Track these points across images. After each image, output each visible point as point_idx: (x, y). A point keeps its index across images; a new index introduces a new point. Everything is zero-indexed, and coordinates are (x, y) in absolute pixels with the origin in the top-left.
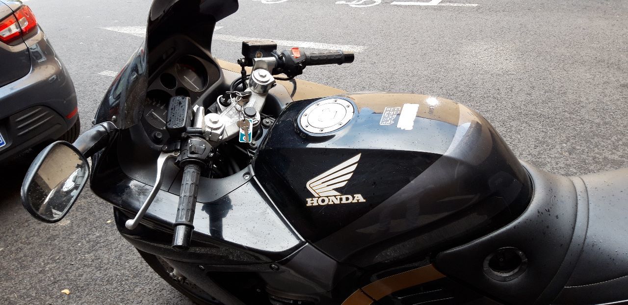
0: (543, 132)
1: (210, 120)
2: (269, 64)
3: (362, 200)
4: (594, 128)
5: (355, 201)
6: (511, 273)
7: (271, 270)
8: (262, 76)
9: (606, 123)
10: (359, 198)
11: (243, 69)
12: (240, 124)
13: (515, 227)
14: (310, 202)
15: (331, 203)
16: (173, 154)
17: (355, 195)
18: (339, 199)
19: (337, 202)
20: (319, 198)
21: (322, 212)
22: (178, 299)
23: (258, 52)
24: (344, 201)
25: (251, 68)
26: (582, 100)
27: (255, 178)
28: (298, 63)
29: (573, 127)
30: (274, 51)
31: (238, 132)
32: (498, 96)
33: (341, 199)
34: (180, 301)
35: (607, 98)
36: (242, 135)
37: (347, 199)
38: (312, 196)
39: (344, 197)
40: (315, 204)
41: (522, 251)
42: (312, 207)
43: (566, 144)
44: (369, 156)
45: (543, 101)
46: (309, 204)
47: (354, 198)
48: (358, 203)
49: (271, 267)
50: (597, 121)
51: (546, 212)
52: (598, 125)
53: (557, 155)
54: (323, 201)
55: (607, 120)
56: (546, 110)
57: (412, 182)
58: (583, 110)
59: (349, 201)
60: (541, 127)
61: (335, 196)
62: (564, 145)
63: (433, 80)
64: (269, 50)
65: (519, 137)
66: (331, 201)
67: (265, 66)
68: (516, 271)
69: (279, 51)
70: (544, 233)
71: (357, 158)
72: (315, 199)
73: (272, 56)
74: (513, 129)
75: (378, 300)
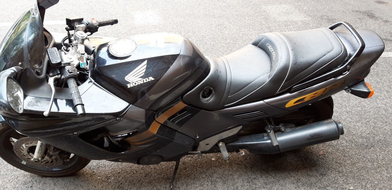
1: (68, 58)
2: (82, 28)
3: (153, 79)
5: (150, 80)
6: (209, 97)
7: (117, 121)
8: (81, 34)
10: (151, 78)
11: (69, 32)
12: (79, 59)
14: (129, 86)
15: (139, 84)
16: (56, 76)
17: (149, 78)
18: (142, 81)
19: (142, 82)
20: (133, 83)
21: (136, 88)
22: (31, 179)
23: (76, 23)
24: (145, 81)
25: (74, 31)
27: (95, 83)
28: (96, 26)
30: (83, 21)
31: (79, 63)
33: (143, 81)
34: (33, 179)
36: (82, 64)
37: (146, 80)
38: (129, 83)
39: (145, 80)
40: (132, 86)
41: (212, 87)
42: (131, 88)
44: (150, 60)
46: (129, 87)
47: (149, 79)
48: (152, 81)
49: (117, 120)
51: (217, 71)
54: (135, 84)
57: (171, 67)
59: (147, 81)
61: (140, 80)
64: (80, 21)
66: (139, 83)
67: (81, 29)
68: (211, 96)
69: (85, 21)
71: (146, 62)
72: (131, 84)
73: (82, 24)
75: (162, 123)
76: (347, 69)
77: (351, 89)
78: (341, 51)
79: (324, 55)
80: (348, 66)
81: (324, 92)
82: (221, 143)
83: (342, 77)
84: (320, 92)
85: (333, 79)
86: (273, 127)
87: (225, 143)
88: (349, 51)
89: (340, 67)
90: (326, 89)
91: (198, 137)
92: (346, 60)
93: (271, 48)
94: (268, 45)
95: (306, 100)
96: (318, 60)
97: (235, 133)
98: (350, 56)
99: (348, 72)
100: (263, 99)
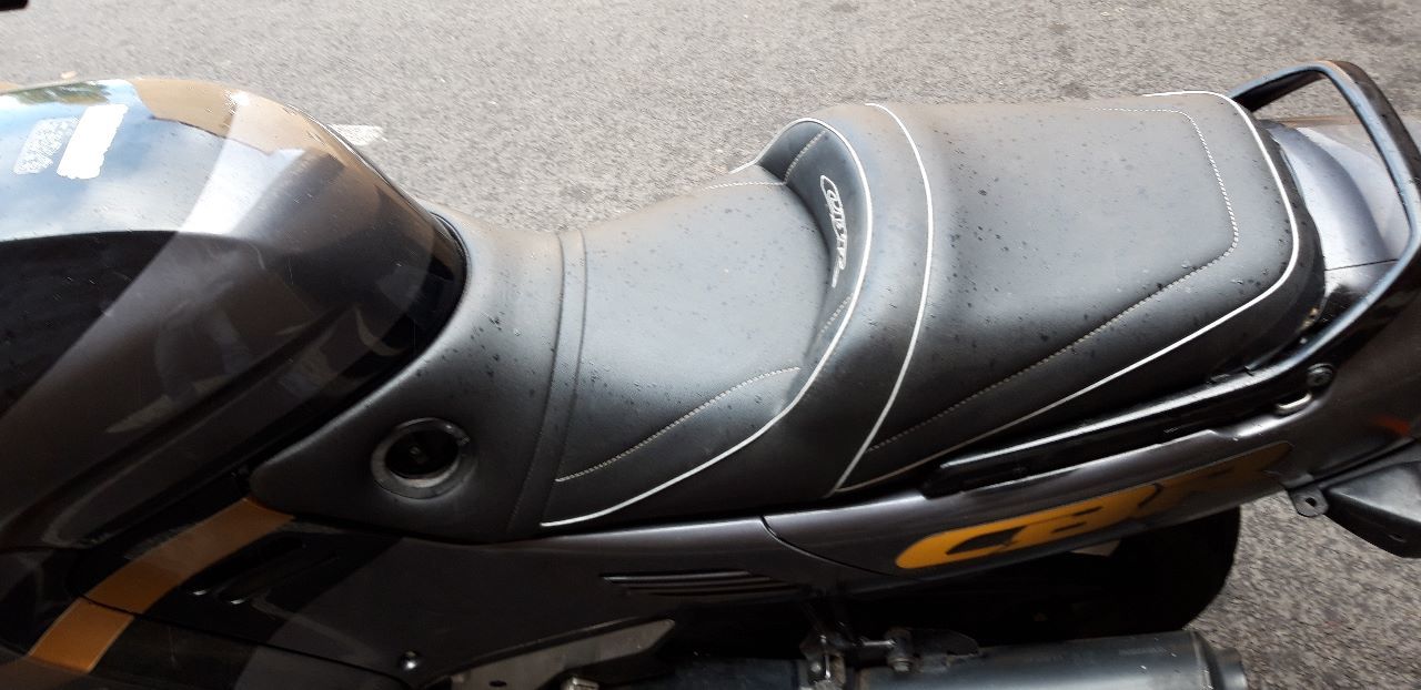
0: (679, 127)
4: (778, 106)
6: (446, 475)
9: (800, 93)
13: (419, 373)
26: (757, 47)
29: (736, 109)
32: (592, 58)
35: (804, 39)
41: (451, 422)
43: (722, 147)
45: (681, 59)
50: (785, 90)
51: (491, 325)
52: (785, 98)
53: (703, 175)
55: (802, 87)
56: (686, 78)
58: (759, 69)
60: (675, 117)
62: (720, 151)
63: (448, 33)
65: (631, 144)
70: (491, 374)
74: (620, 128)
75: (141, 612)
76: (1311, 382)
77: (1325, 493)
78: (1275, 269)
79: (1160, 287)
80: (1318, 370)
81: (1142, 505)
82: (575, 682)
83: (1269, 424)
84: (1111, 503)
85: (1209, 432)
86: (841, 644)
87: (599, 683)
88: (1342, 265)
89: (1260, 368)
90: (1159, 489)
91: (411, 665)
92: (1307, 323)
93: (836, 203)
94: (828, 187)
95: (1021, 540)
96: (1105, 320)
97: (640, 647)
98: (1344, 299)
99: (1313, 399)
100: (760, 512)
